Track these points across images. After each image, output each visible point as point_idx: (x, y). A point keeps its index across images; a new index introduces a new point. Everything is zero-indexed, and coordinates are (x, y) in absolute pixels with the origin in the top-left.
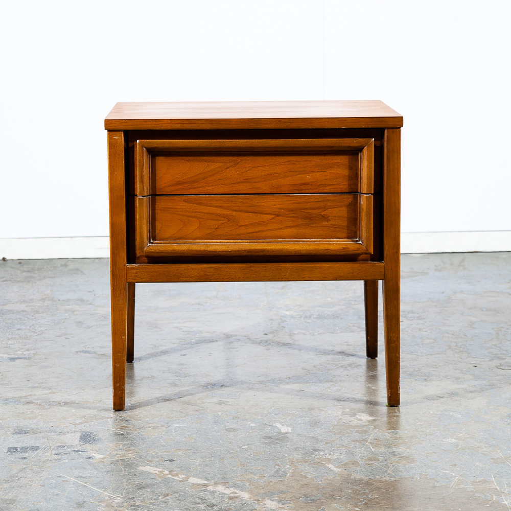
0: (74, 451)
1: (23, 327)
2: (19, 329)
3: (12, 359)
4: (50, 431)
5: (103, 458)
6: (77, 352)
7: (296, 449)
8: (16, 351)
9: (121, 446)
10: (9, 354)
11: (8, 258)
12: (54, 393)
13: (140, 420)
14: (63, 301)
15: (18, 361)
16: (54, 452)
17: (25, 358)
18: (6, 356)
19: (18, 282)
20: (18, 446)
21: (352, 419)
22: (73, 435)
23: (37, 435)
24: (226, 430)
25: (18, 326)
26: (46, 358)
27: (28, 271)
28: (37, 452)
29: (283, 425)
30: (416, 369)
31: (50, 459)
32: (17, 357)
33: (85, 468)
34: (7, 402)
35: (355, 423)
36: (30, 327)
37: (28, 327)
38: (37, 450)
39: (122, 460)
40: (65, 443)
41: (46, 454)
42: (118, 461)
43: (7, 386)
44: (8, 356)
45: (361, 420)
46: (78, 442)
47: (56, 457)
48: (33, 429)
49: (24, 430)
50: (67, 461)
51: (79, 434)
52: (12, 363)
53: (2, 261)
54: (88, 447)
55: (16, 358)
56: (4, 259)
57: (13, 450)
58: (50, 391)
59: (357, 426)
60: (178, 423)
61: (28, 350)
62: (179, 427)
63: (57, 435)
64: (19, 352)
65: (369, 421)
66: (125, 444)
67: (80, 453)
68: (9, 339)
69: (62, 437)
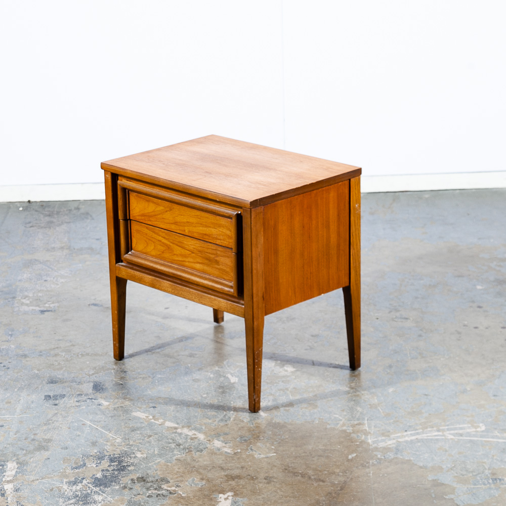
0: (89, 398)
1: (48, 279)
2: (45, 281)
3: (42, 312)
4: (73, 381)
5: (109, 405)
6: (89, 305)
7: (239, 397)
8: (45, 304)
9: (121, 395)
10: (38, 306)
11: (32, 200)
12: (74, 346)
13: (134, 371)
14: (77, 249)
15: (46, 313)
16: (76, 399)
17: (52, 311)
18: (37, 309)
19: (42, 227)
20: (51, 394)
21: (281, 370)
22: (88, 384)
23: (63, 384)
24: (193, 380)
25: (45, 278)
26: (67, 311)
27: (49, 215)
28: (64, 399)
29: (232, 376)
31: (73, 405)
32: (45, 309)
33: (97, 414)
34: (41, 354)
35: (283, 373)
36: (54, 278)
37: (52, 279)
38: (64, 398)
39: (122, 407)
40: (83, 392)
41: (70, 401)
42: (118, 407)
43: (40, 339)
44: (39, 309)
45: (287, 371)
46: (91, 391)
47: (77, 404)
48: (60, 379)
49: (54, 380)
50: (84, 407)
51: (92, 384)
52: (42, 316)
53: (28, 204)
54: (98, 395)
55: (45, 311)
56: (29, 201)
57: (48, 397)
58: (71, 344)
59: (284, 377)
60: (160, 374)
61: (53, 303)
62: (161, 378)
63: (77, 385)
64: (47, 305)
65: (292, 372)
66: (123, 393)
67: (93, 400)
68: (39, 292)
69: (80, 387)
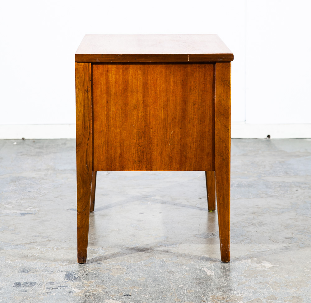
0: (60, 286)
1: (32, 190)
2: (29, 192)
3: (23, 214)
4: (45, 271)
5: (80, 293)
6: (68, 210)
7: (218, 288)
8: (26, 208)
9: (93, 283)
10: (20, 210)
11: (26, 138)
12: (50, 241)
13: (108, 263)
14: (61, 170)
15: (26, 216)
16: (46, 287)
17: (32, 214)
18: (19, 212)
19: (32, 156)
20: (22, 281)
21: (258, 265)
22: (60, 273)
23: (35, 273)
24: (168, 272)
25: (29, 190)
26: (46, 214)
27: (39, 148)
28: (35, 286)
29: (208, 269)
30: (306, 228)
31: (43, 292)
32: (26, 212)
33: (67, 300)
34: (16, 247)
35: (261, 269)
36: (37, 190)
37: (36, 190)
38: (34, 285)
39: (94, 294)
40: (55, 280)
41: (40, 288)
42: (90, 295)
43: (18, 235)
44: (20, 212)
45: (264, 267)
46: (64, 279)
47: (48, 291)
48: (33, 269)
49: (26, 269)
50: (55, 294)
51: (65, 273)
52: (22, 217)
53: (22, 141)
54: (70, 283)
55: (26, 214)
56: (23, 139)
57: (18, 285)
58: (47, 239)
59: (261, 272)
60: (135, 266)
61: (34, 208)
62: (135, 269)
63: (49, 274)
64: (28, 209)
65: (270, 268)
66: (96, 282)
67: (65, 288)
68: (22, 199)
69: (52, 275)
